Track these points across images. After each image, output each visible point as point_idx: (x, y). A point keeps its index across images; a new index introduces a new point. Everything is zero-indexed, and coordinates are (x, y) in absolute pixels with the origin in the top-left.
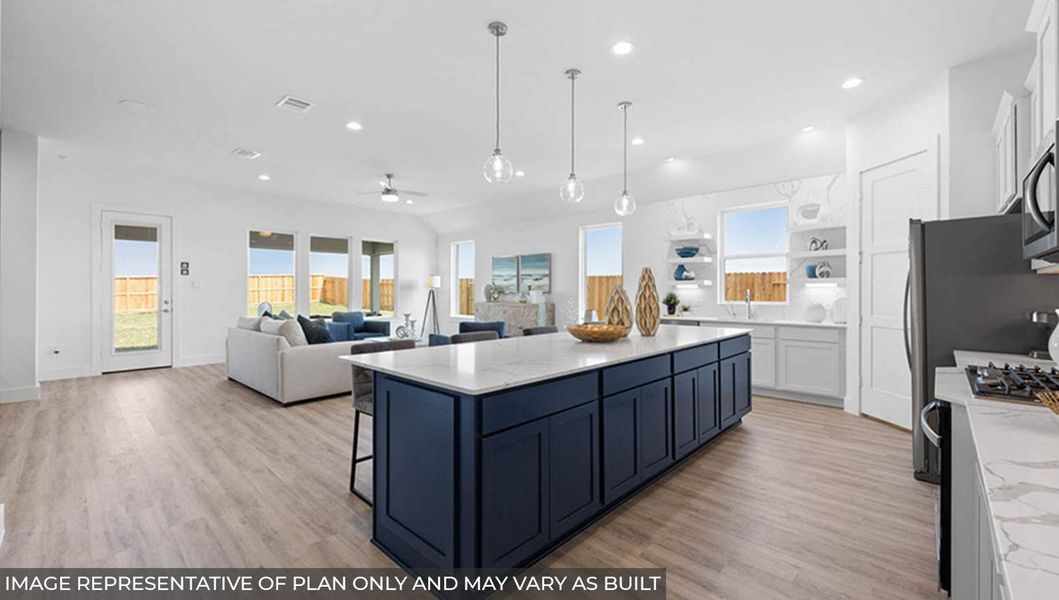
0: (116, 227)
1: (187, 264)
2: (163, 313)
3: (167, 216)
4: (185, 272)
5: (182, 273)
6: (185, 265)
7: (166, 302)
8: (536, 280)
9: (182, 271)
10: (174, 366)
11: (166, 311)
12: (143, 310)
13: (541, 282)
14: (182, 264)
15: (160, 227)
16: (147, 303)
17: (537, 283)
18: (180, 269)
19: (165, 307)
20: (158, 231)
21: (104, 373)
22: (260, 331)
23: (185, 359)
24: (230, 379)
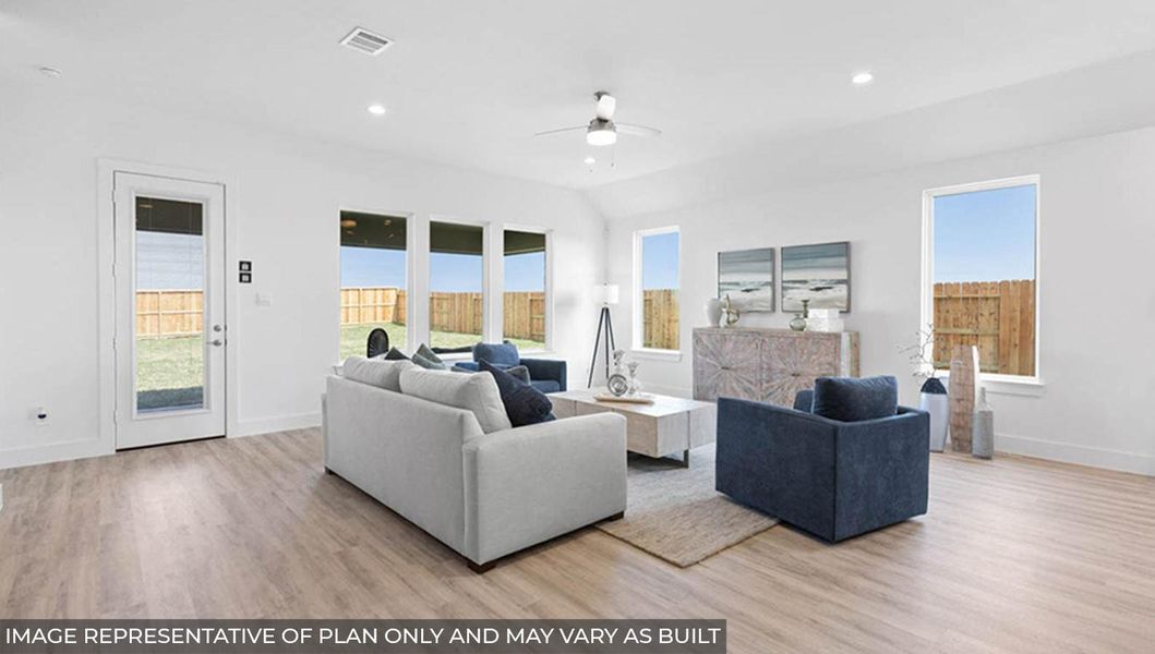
0: (139, 200)
1: (249, 264)
2: (213, 347)
3: (218, 184)
4: (245, 278)
5: (241, 280)
6: (245, 267)
7: (217, 329)
8: (818, 289)
9: (241, 275)
10: (228, 437)
11: (217, 343)
12: (178, 332)
13: (829, 294)
14: (241, 263)
15: (207, 200)
16: (183, 325)
17: (819, 295)
18: (238, 272)
19: (215, 336)
20: (204, 208)
21: (117, 451)
22: (400, 391)
23: (247, 423)
24: (330, 472)
